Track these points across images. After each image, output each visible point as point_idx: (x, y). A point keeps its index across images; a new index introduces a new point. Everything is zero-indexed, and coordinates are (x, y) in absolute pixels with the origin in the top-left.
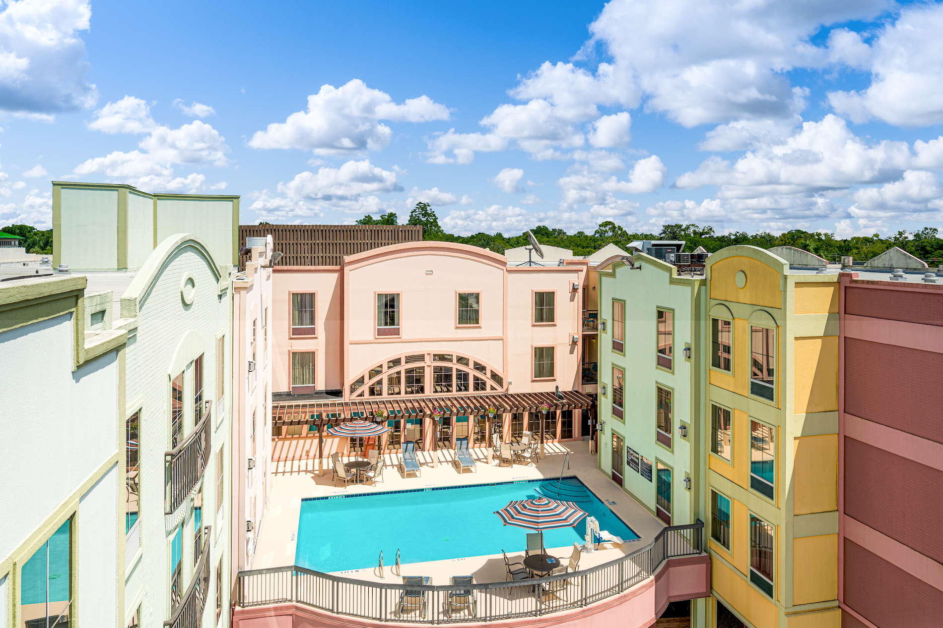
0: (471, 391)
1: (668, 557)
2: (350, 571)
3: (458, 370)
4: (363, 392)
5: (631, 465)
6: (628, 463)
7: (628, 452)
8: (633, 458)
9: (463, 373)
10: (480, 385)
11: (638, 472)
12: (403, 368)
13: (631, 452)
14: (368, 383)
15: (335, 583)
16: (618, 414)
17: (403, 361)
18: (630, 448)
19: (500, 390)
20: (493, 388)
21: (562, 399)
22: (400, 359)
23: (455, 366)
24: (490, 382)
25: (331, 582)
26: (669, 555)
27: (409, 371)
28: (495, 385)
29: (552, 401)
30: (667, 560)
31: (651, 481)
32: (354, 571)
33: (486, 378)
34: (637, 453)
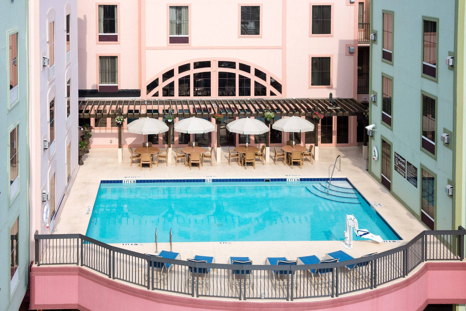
0: (252, 96)
1: (426, 260)
2: (130, 244)
3: (240, 76)
4: (158, 92)
5: (398, 170)
6: (396, 169)
7: (395, 157)
8: (400, 163)
9: (245, 79)
10: (261, 90)
11: (405, 177)
12: (192, 72)
13: (399, 158)
14: (162, 85)
15: (112, 252)
16: (387, 121)
17: (192, 66)
18: (397, 154)
19: (279, 96)
20: (272, 94)
21: (337, 106)
22: (189, 64)
23: (237, 72)
24: (270, 88)
25: (108, 250)
26: (428, 258)
27: (196, 76)
28: (275, 91)
29: (326, 107)
30: (425, 262)
31: (416, 186)
32: (133, 244)
33: (267, 84)
34: (404, 159)
